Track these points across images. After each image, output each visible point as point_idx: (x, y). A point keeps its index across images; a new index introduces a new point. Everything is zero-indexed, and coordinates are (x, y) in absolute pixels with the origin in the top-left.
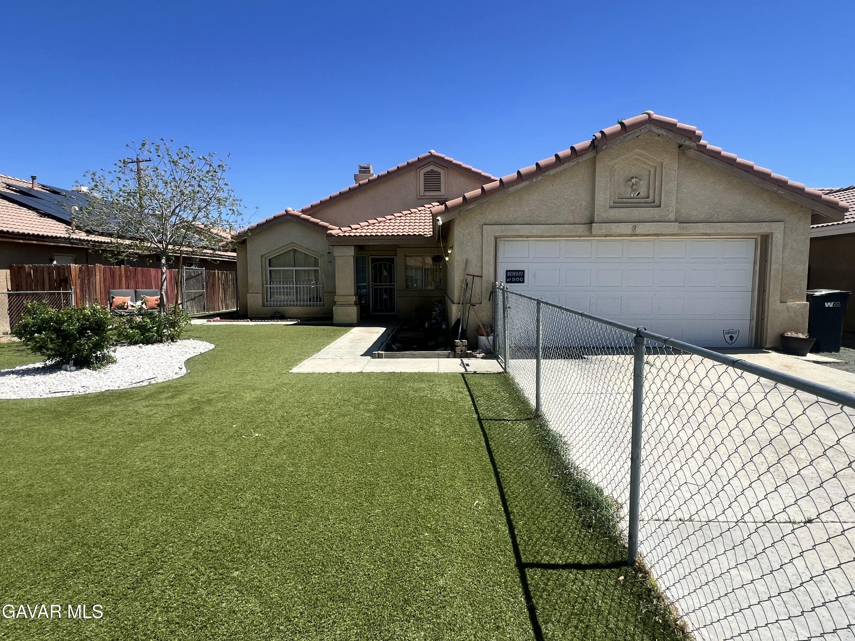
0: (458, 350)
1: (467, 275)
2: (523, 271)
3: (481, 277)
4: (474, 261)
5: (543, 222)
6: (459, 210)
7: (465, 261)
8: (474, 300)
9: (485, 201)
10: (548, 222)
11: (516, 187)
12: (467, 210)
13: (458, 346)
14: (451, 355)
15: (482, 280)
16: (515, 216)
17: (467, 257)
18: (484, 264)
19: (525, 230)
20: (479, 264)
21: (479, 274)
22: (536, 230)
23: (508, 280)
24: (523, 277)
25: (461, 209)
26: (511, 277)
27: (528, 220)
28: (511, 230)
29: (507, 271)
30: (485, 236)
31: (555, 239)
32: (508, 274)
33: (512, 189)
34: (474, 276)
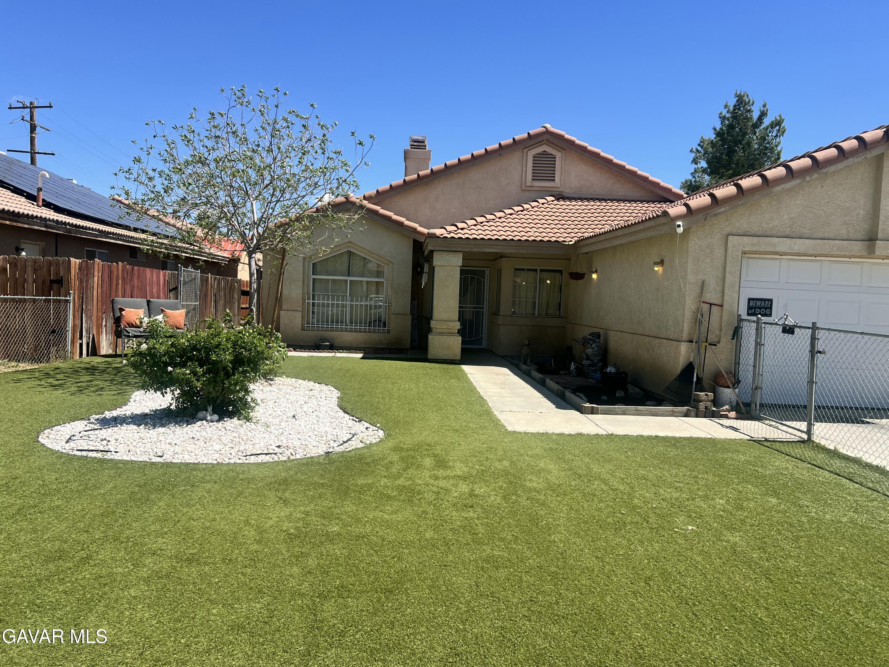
0: (702, 406)
1: (703, 302)
2: (771, 300)
3: (722, 306)
4: (712, 284)
5: (808, 236)
6: (705, 213)
7: (700, 284)
8: (712, 338)
9: (740, 203)
10: (814, 236)
11: (783, 186)
12: (716, 215)
13: (701, 401)
14: (693, 413)
15: (722, 310)
16: (771, 226)
17: (704, 278)
18: (726, 289)
19: (783, 245)
20: (719, 289)
21: (719, 303)
22: (799, 245)
23: (750, 312)
24: (771, 308)
25: (708, 212)
26: (755, 308)
27: (788, 232)
28: (765, 244)
29: (750, 300)
30: (729, 251)
31: (818, 258)
32: (751, 304)
33: (777, 189)
34: (711, 304)
